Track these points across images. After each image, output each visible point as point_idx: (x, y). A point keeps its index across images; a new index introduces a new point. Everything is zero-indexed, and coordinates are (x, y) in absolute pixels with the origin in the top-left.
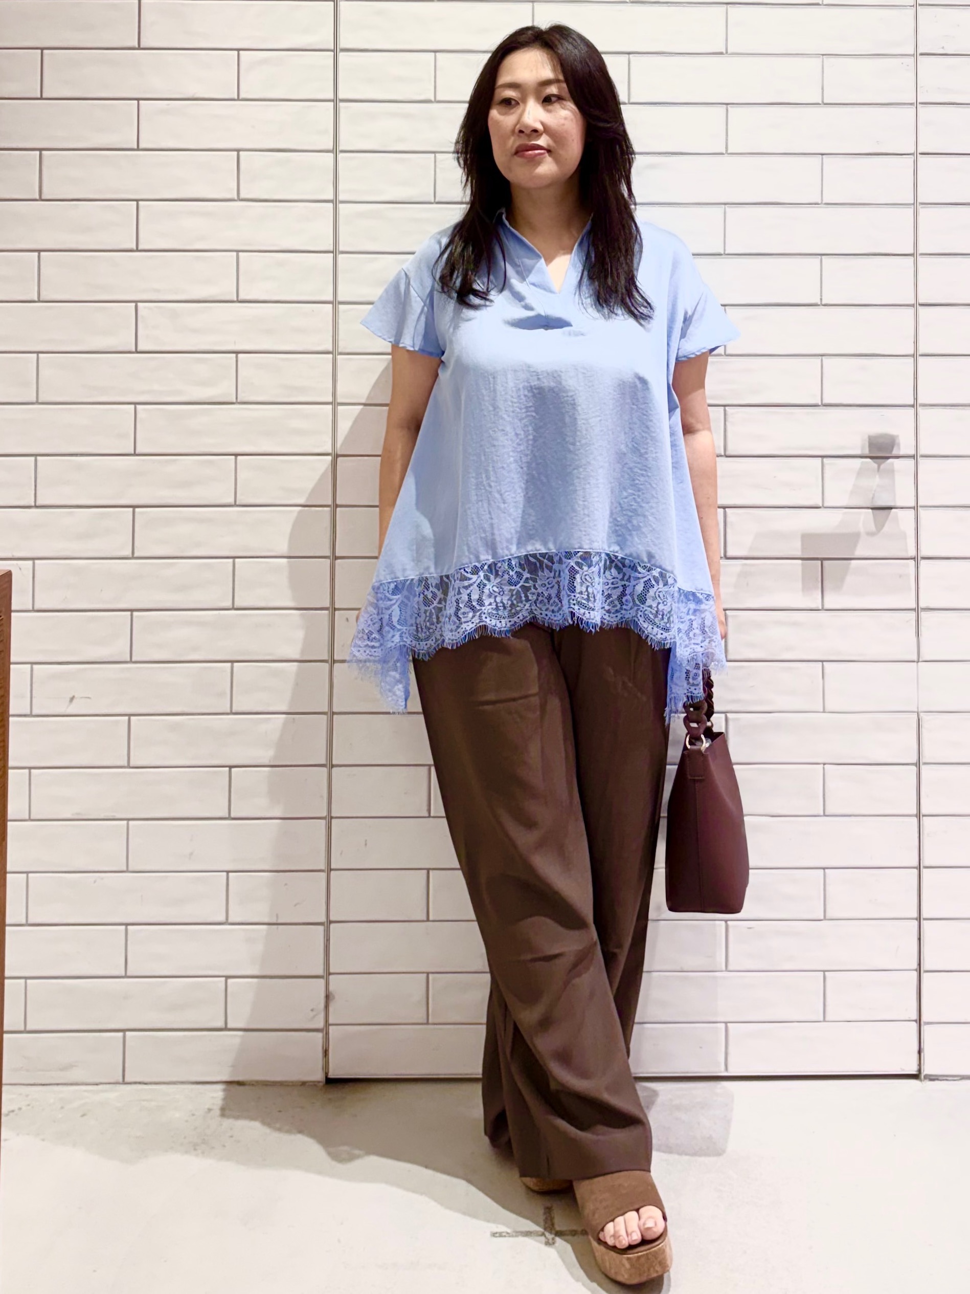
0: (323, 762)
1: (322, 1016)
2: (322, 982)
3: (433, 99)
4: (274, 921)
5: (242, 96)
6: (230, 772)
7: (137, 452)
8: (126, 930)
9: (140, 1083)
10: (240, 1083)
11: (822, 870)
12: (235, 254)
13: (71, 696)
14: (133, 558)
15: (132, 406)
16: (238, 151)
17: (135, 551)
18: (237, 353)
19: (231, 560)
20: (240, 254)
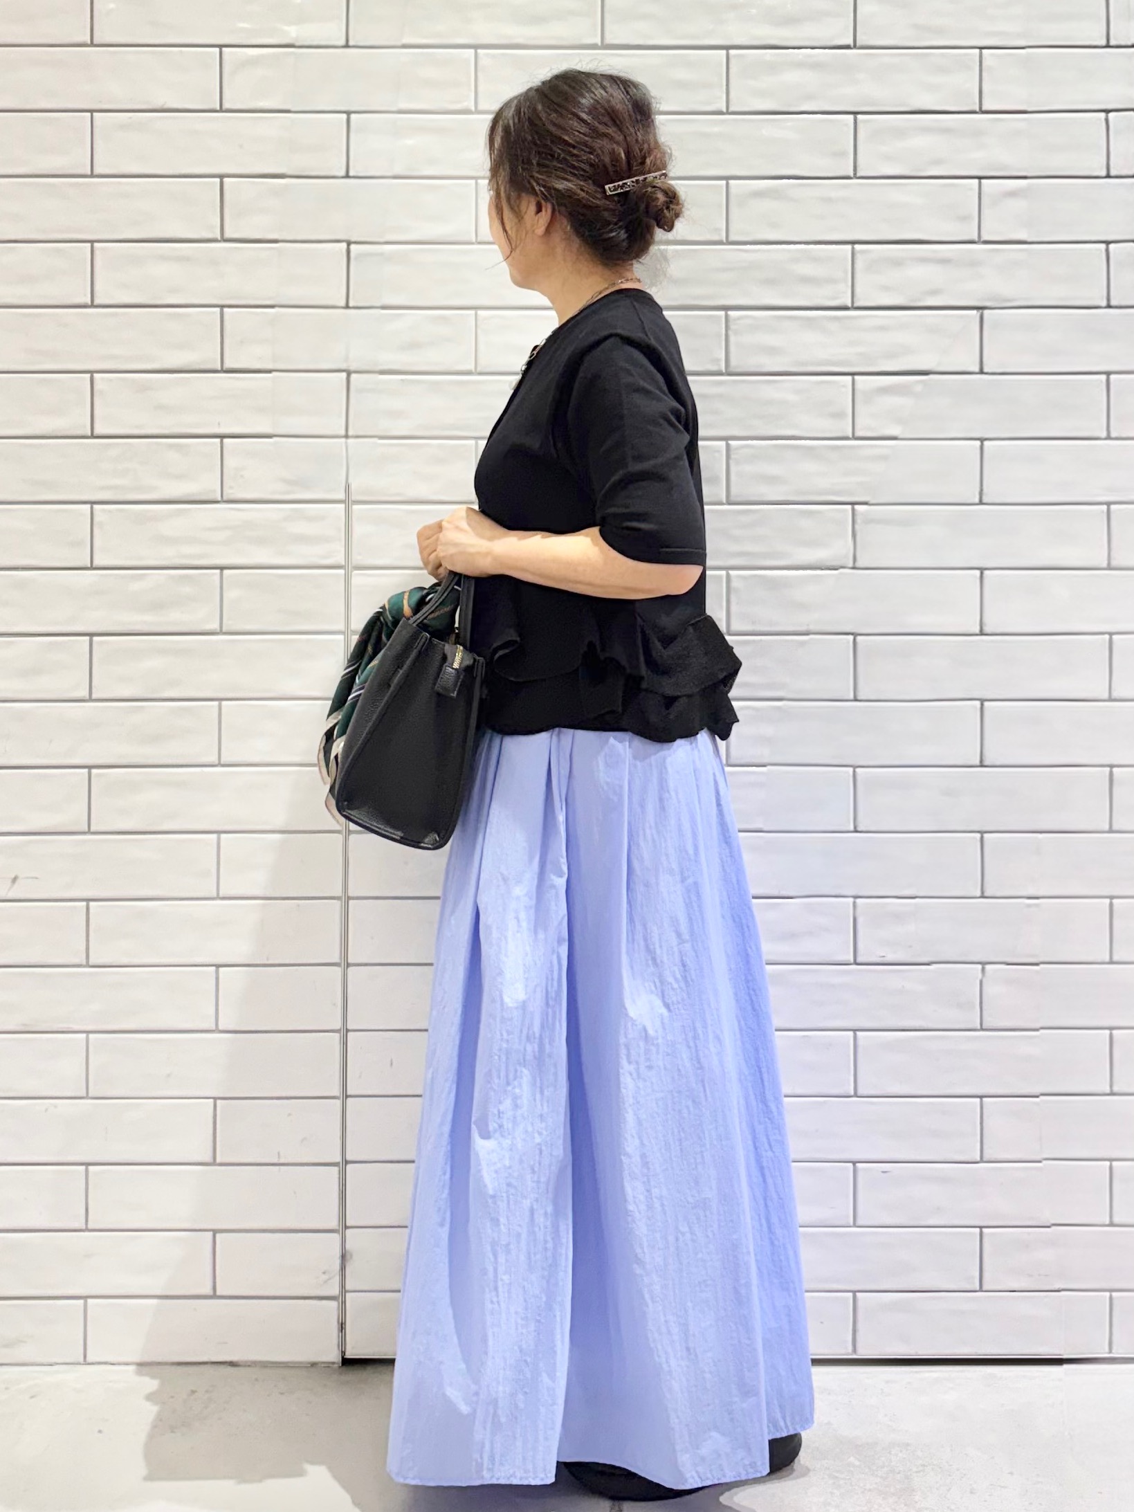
0: (336, 960)
1: (337, 1279)
2: (336, 1238)
3: (473, 109)
4: (275, 1161)
5: (226, 105)
6: (217, 972)
7: (94, 566)
8: (87, 1171)
9: (106, 1363)
10: (232, 1364)
11: (978, 1100)
12: (218, 310)
13: (13, 876)
14: (91, 700)
15: (88, 506)
16: (222, 177)
17: (94, 690)
18: (222, 437)
19: (216, 703)
20: (226, 310)
